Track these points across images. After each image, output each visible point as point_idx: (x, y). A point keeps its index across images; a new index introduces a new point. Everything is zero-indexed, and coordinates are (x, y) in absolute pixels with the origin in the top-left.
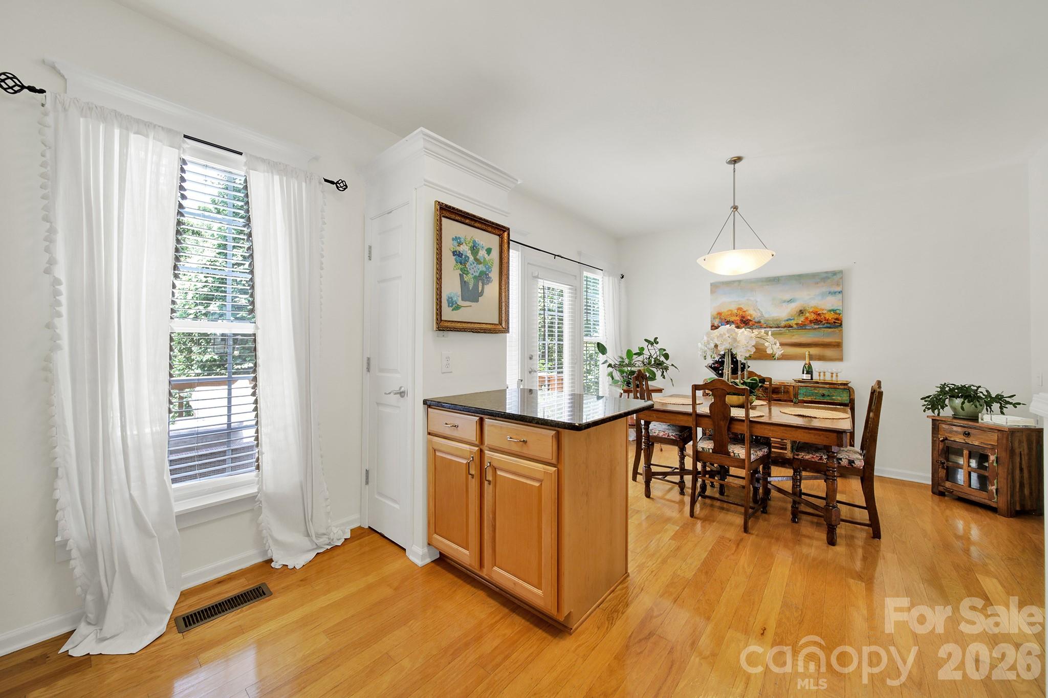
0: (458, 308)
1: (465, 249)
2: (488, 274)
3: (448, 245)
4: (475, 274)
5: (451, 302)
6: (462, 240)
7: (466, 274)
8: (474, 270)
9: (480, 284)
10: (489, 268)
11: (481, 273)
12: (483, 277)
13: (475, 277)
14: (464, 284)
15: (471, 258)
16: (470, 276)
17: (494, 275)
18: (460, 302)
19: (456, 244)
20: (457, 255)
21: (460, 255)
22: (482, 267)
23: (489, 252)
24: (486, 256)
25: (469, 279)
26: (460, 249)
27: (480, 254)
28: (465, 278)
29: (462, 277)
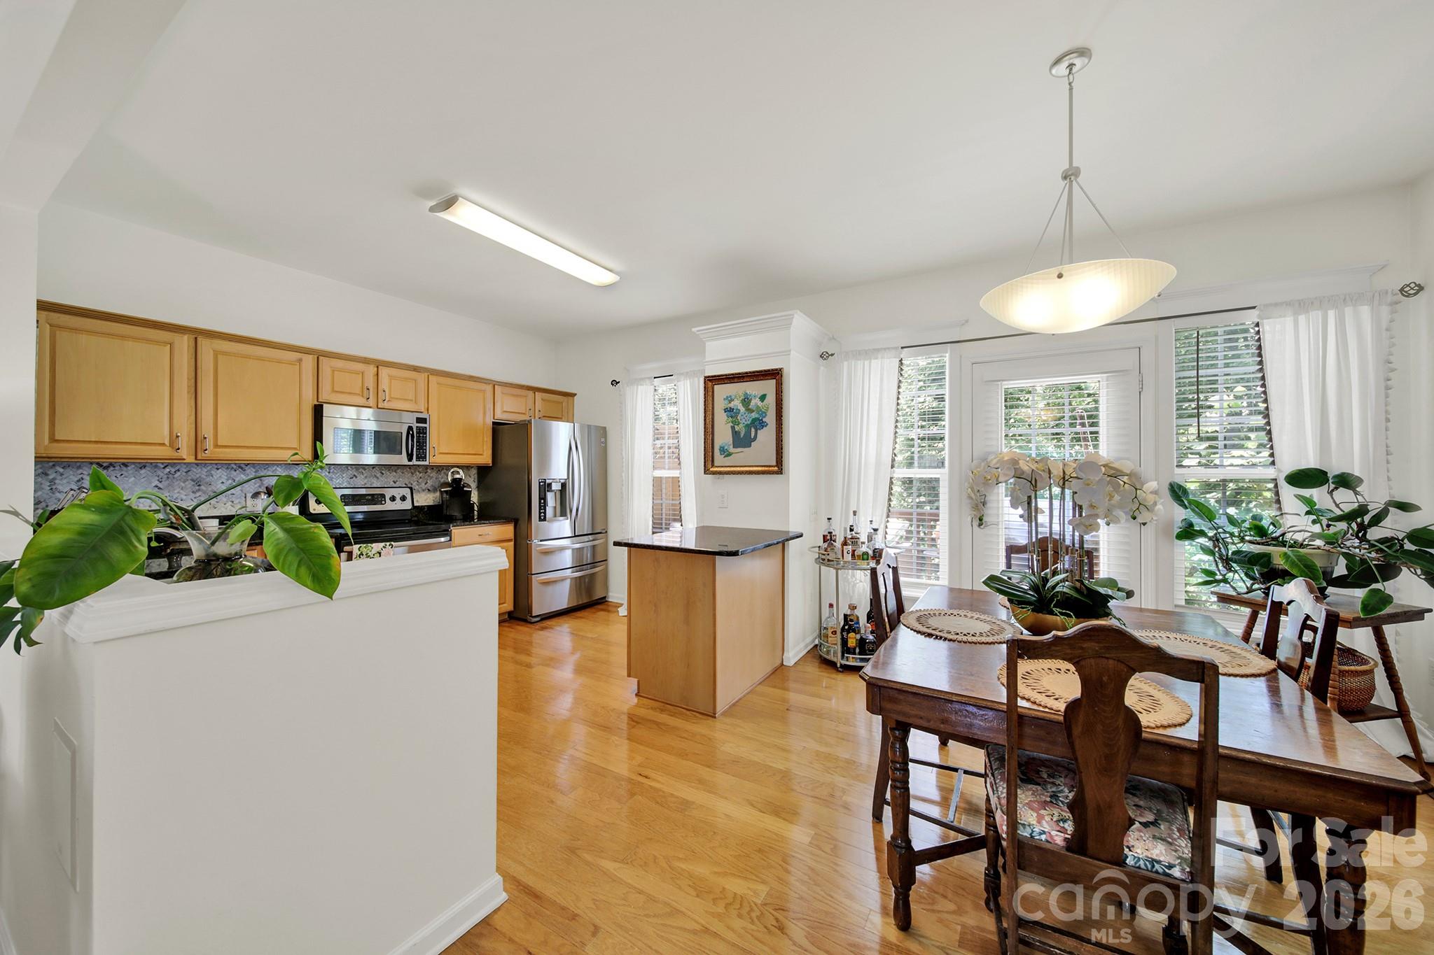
0: (730, 455)
1: (737, 404)
2: (762, 420)
3: (720, 405)
4: (746, 423)
5: (722, 450)
6: (733, 397)
7: (738, 425)
8: (745, 418)
9: (753, 430)
10: (764, 414)
11: (754, 420)
12: (759, 424)
13: (747, 425)
14: (735, 434)
15: (742, 409)
16: (741, 426)
17: (771, 419)
18: (732, 450)
19: (726, 402)
20: (729, 411)
21: (731, 410)
22: (754, 415)
23: (763, 398)
24: (760, 403)
25: (740, 428)
26: (732, 405)
27: (753, 403)
28: (737, 428)
29: (733, 428)
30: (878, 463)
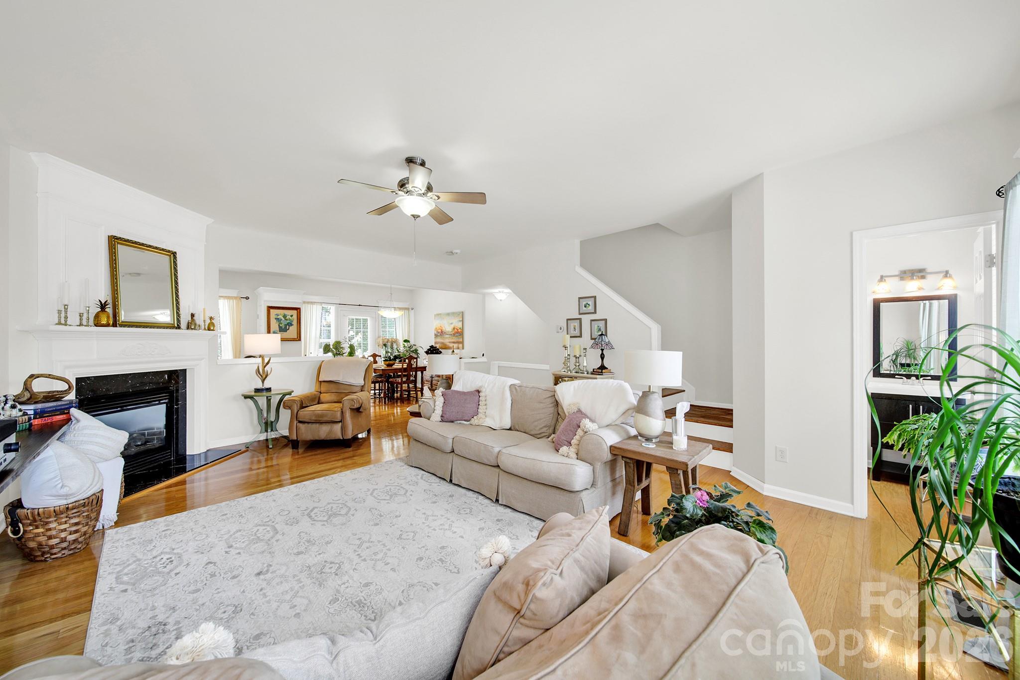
1: (281, 317)
3: (273, 317)
5: (274, 333)
6: (279, 314)
8: (284, 322)
9: (287, 326)
10: (292, 321)
11: (288, 323)
12: (290, 324)
13: (285, 325)
14: (280, 327)
15: (283, 319)
17: (295, 323)
18: (279, 333)
19: (276, 316)
20: (277, 319)
21: (278, 319)
22: (288, 321)
23: (292, 316)
24: (291, 318)
25: (282, 325)
26: (279, 317)
27: (288, 317)
28: (281, 325)
29: (279, 325)
30: (316, 337)
